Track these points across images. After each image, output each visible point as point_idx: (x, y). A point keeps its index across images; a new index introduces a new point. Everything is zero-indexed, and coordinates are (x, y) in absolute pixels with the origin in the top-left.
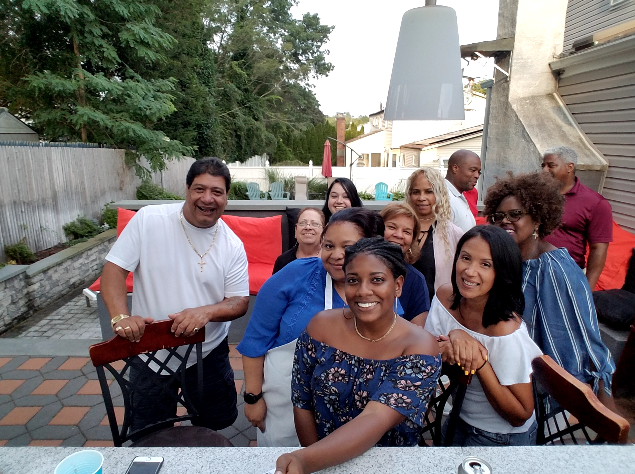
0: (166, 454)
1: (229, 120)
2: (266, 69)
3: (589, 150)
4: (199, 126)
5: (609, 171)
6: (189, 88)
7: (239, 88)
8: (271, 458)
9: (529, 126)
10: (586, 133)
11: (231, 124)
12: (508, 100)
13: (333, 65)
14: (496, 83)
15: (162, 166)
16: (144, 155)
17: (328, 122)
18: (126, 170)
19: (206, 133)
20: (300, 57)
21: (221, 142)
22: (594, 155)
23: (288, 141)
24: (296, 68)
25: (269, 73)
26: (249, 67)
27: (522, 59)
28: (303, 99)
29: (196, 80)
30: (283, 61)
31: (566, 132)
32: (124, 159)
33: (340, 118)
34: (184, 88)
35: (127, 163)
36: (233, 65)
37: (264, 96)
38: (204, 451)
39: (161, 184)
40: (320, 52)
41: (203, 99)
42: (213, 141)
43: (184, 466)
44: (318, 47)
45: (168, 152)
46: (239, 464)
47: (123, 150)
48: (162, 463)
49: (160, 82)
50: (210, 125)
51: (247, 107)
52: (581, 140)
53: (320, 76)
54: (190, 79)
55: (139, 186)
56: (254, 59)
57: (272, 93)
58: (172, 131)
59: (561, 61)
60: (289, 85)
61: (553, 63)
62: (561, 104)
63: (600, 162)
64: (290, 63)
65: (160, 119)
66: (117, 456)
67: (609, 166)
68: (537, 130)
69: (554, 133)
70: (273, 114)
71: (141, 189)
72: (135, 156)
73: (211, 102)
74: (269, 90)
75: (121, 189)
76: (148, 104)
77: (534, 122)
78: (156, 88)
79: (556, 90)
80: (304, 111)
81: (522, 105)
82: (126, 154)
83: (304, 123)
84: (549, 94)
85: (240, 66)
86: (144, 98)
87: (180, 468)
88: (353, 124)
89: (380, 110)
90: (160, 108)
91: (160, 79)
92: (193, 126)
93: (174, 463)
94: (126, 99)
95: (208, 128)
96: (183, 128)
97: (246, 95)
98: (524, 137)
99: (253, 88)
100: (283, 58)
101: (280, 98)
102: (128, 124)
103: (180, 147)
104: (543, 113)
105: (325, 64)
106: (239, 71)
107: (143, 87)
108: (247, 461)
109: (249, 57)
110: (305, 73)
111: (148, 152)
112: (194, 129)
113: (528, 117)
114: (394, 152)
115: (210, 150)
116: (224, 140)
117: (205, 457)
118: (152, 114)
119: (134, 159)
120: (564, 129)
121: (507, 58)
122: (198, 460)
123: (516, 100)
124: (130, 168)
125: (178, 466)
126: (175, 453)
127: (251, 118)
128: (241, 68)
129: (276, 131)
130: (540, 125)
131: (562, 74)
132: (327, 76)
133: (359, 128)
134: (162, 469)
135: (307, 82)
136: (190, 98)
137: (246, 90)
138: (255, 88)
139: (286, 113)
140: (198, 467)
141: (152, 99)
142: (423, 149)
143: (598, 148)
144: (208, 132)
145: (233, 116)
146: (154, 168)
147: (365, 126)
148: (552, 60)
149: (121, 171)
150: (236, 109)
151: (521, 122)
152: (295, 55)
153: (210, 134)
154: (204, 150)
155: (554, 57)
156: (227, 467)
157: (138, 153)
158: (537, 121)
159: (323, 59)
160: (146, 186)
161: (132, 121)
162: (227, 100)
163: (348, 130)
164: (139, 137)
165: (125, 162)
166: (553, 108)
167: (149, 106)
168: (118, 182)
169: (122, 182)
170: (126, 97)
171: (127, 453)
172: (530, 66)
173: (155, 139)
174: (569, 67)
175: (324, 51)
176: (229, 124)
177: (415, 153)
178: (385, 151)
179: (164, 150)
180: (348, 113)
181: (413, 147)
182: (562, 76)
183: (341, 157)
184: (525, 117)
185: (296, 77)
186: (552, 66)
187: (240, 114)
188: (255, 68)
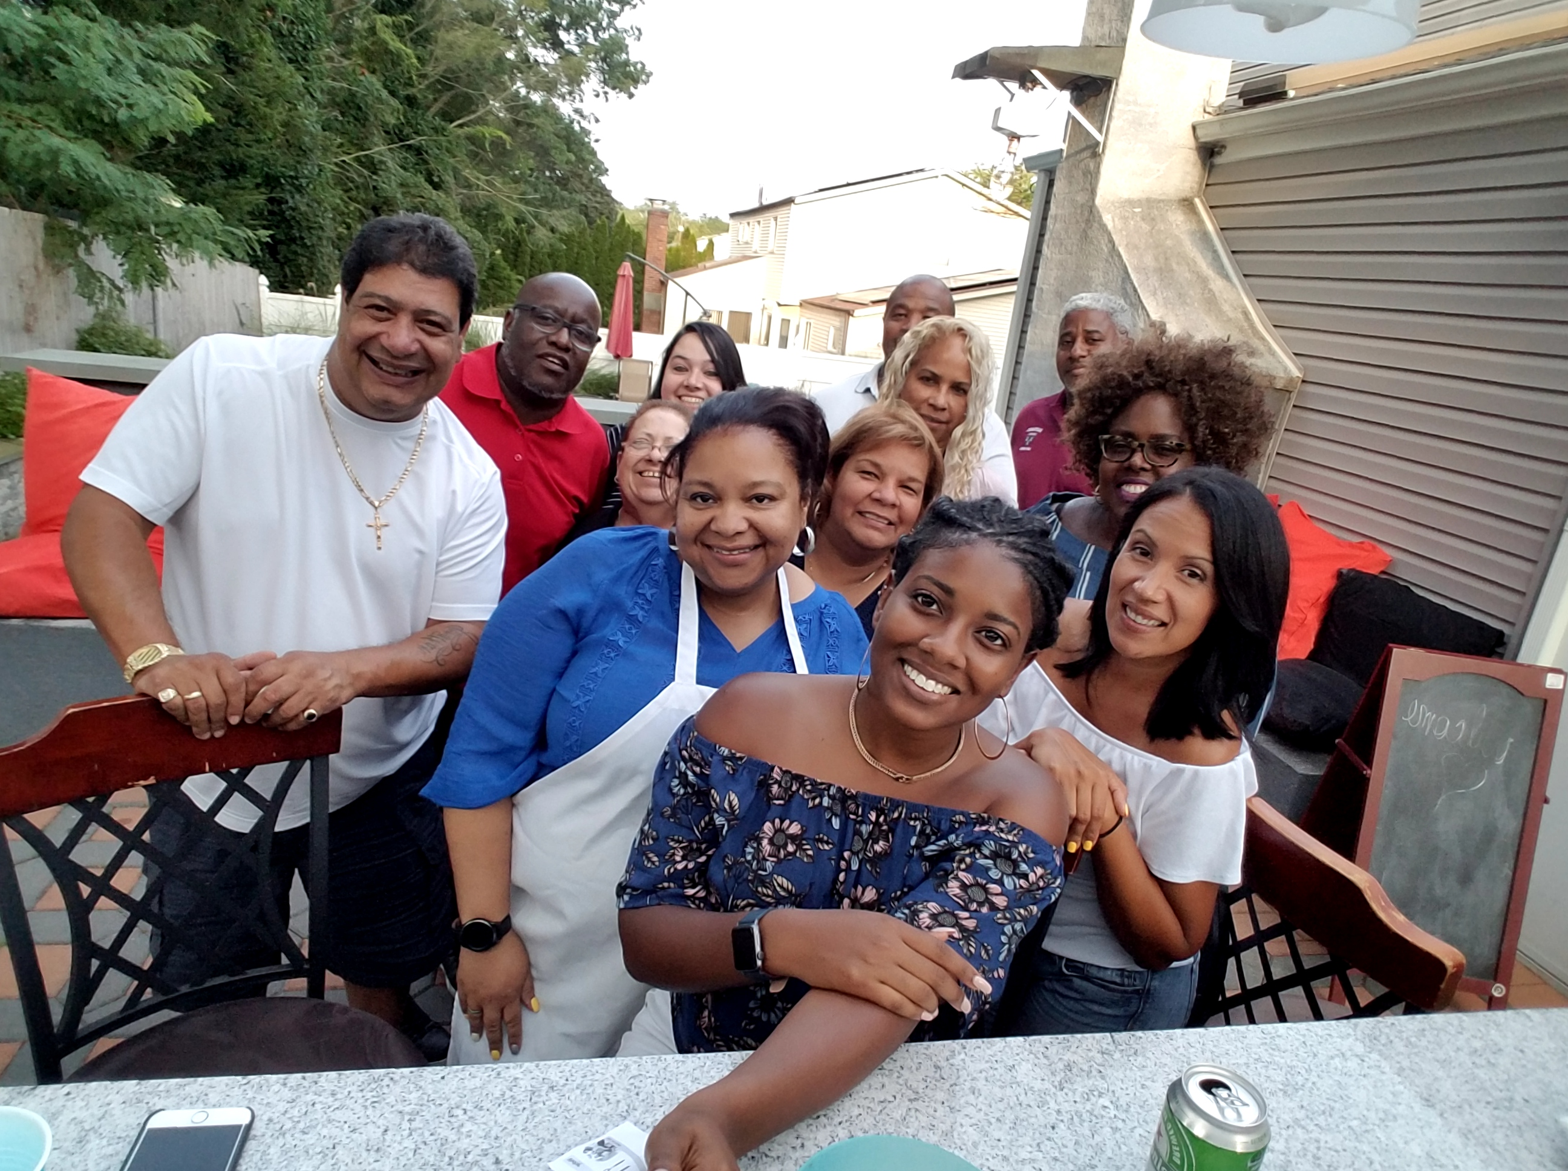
0: (259, 1097)
1: (360, 175)
2: (469, 52)
3: (1263, 339)
4: (271, 181)
5: (1301, 393)
6: (247, 68)
7: (393, 93)
8: (600, 1091)
9: (1137, 269)
10: (1259, 300)
11: (366, 188)
12: (1093, 201)
13: (648, 69)
14: (1068, 157)
15: (158, 274)
16: (105, 238)
17: (623, 218)
18: (45, 276)
19: (291, 203)
20: (563, 35)
21: (333, 235)
22: (1273, 353)
23: (516, 255)
24: (552, 62)
25: (476, 65)
26: (422, 39)
27: (1136, 103)
28: (565, 147)
29: (269, 50)
30: (517, 38)
31: (1217, 294)
32: (40, 243)
33: (657, 211)
34: (232, 66)
35: (49, 254)
36: (379, 25)
37: (461, 126)
38: (387, 1081)
39: (151, 328)
40: (616, 29)
41: (287, 106)
42: (310, 228)
43: (325, 1132)
44: (613, 15)
45: (179, 236)
46: (503, 1115)
47: (39, 217)
48: (249, 1127)
49: (161, 34)
50: (304, 181)
51: (410, 147)
52: (1246, 314)
53: (612, 93)
54: (252, 44)
55: (85, 326)
56: (437, 17)
57: (481, 121)
58: (192, 184)
59: (1221, 123)
60: (528, 105)
61: (1203, 124)
62: (1210, 227)
63: (1286, 369)
64: (535, 47)
65: (160, 142)
66: (82, 1115)
67: (1303, 381)
68: (1154, 280)
69: (1191, 293)
70: (483, 177)
71: (91, 334)
72: (76, 238)
73: (310, 116)
74: (474, 112)
75: (28, 329)
76: (124, 92)
77: (1149, 260)
78: (151, 47)
79: (1199, 191)
80: (563, 182)
81: (1125, 219)
82: (49, 229)
83: (564, 212)
84: (1185, 200)
85: (396, 28)
86: (110, 72)
87: (311, 1139)
88: (687, 234)
89: (756, 205)
90: (161, 106)
91: (163, 25)
92: (255, 177)
93: (288, 1125)
94: (53, 66)
95: (299, 189)
96: (223, 177)
97: (410, 115)
98: (1125, 295)
99: (431, 97)
100: (516, 29)
101: (504, 136)
102: (56, 141)
103: (218, 227)
104: (1169, 242)
105: (627, 63)
106: (395, 44)
107: (111, 38)
108: (527, 1104)
109: (424, 11)
110: (575, 80)
111: (118, 233)
112: (258, 186)
113: (1136, 247)
114: (785, 313)
115: (299, 251)
116: (341, 230)
117: (391, 1099)
118: (134, 121)
119: (73, 246)
120: (1212, 286)
121: (1102, 96)
122: (370, 1112)
123: (1113, 203)
124: (58, 270)
125: (304, 1133)
126: (287, 1094)
127: (420, 179)
128: (401, 37)
129: (486, 225)
130: (1161, 269)
131: (1219, 153)
132: (631, 96)
133: (702, 245)
134: (251, 1145)
135: (577, 105)
136: (249, 97)
137: (410, 101)
138: (435, 100)
139: (516, 180)
140: (373, 1133)
141: (138, 79)
142: (857, 313)
143: (1282, 337)
144: (300, 202)
145: (372, 166)
146: (134, 280)
147: (720, 240)
148: (1199, 117)
149: (29, 276)
150: (379, 149)
151: (1120, 256)
152: (550, 26)
153: (303, 208)
154: (282, 248)
155: (1205, 111)
156: (468, 1126)
157: (86, 231)
158: (1156, 259)
159: (623, 48)
160: (104, 327)
161: (72, 134)
162: (356, 119)
163: (674, 244)
164: (91, 182)
165: (44, 250)
166: (1192, 233)
167: (125, 97)
168: (19, 307)
169: (31, 310)
170: (53, 60)
171: (119, 1098)
172: (1151, 125)
173: (140, 195)
174: (1235, 139)
175: (628, 28)
176: (357, 188)
177: (835, 321)
178: (764, 308)
179: (165, 230)
180: (674, 203)
181: (832, 305)
182: (1218, 160)
183: (653, 312)
184: (1131, 247)
185: (550, 87)
186: (1199, 132)
187: (390, 164)
188: (441, 44)
